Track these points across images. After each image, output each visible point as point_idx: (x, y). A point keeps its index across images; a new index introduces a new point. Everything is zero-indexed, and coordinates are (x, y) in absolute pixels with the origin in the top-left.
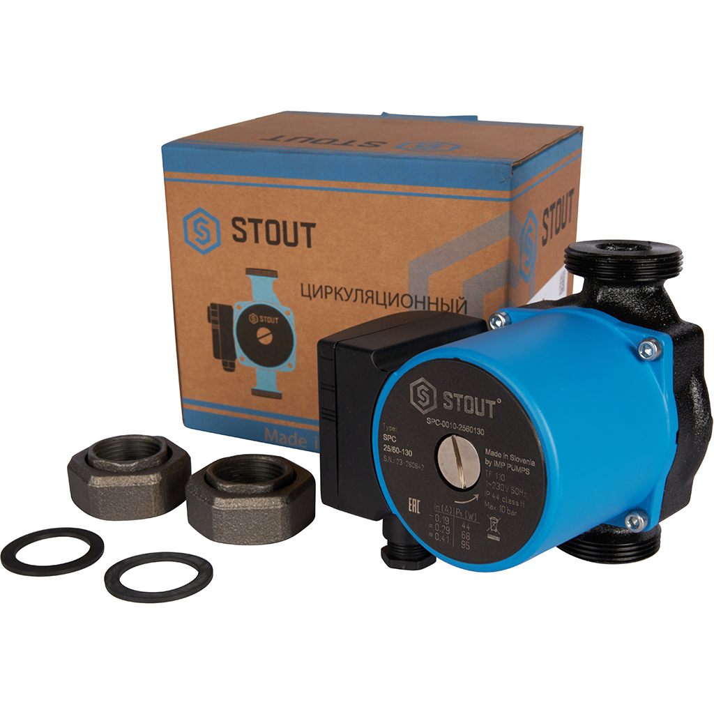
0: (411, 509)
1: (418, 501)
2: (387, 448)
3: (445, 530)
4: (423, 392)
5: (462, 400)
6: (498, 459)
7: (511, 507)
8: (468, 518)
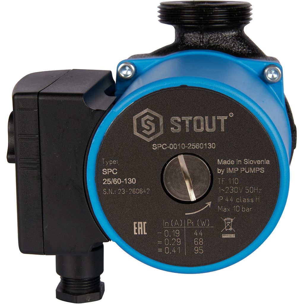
0: (137, 231)
1: (145, 223)
2: (107, 181)
3: (176, 242)
4: (148, 122)
5: (191, 122)
6: (231, 166)
7: (246, 205)
8: (201, 225)
